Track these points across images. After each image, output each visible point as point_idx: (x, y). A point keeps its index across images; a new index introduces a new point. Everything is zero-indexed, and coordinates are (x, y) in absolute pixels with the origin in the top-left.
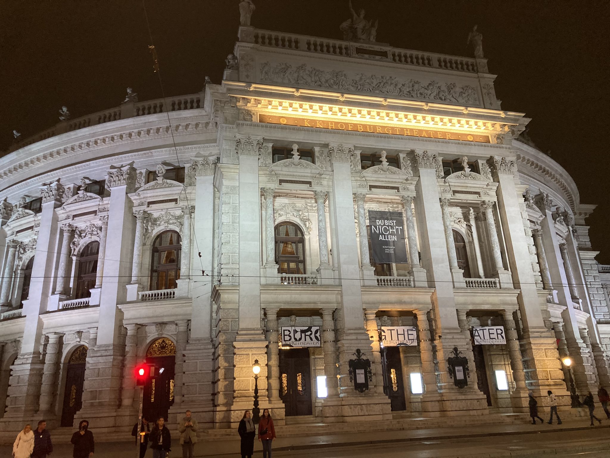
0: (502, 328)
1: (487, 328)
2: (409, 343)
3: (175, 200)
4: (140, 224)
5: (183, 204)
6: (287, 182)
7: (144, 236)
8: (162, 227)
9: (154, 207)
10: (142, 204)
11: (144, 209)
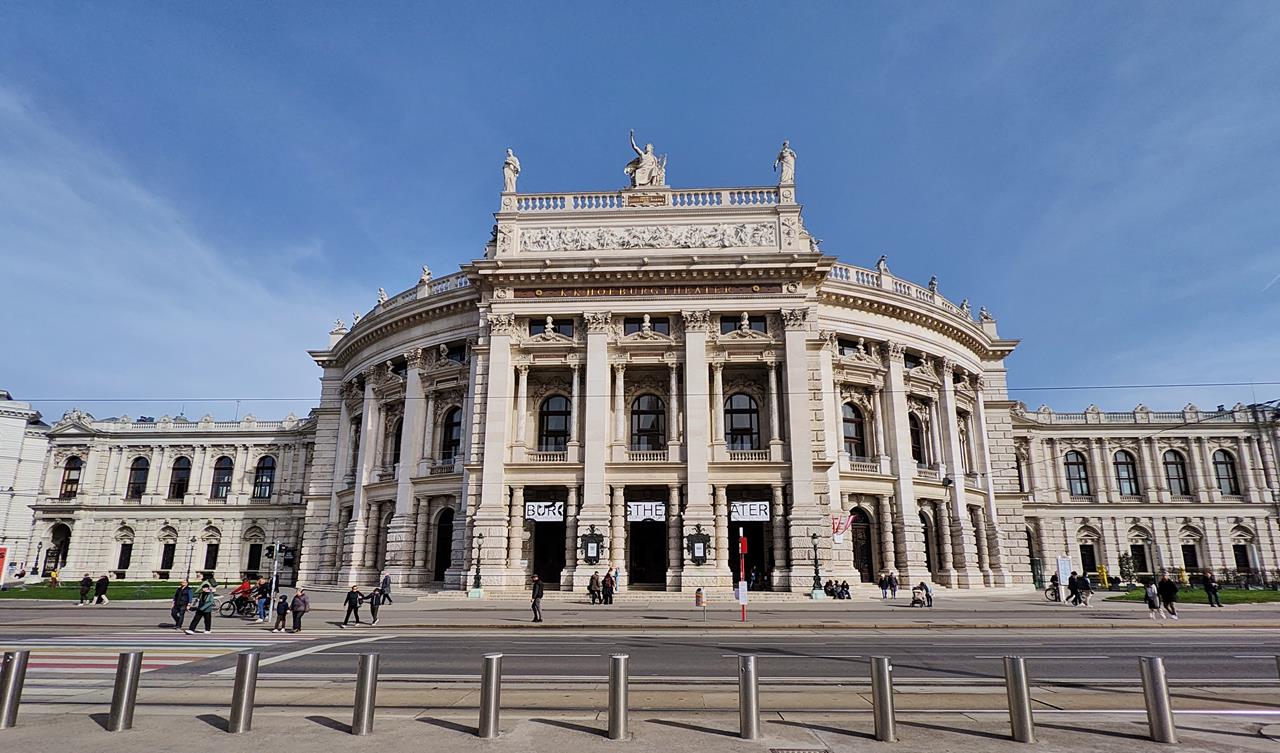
0: (767, 503)
1: (749, 503)
2: (656, 519)
3: (456, 379)
4: (431, 403)
5: (462, 383)
6: (541, 357)
7: (435, 414)
8: (450, 405)
9: (441, 386)
10: (432, 384)
11: (433, 388)
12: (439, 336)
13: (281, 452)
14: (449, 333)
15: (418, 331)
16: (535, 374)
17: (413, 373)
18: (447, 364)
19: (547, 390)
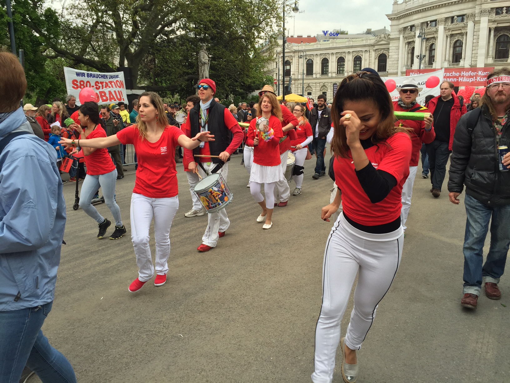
3: (461, 30)
4: (449, 39)
5: (463, 31)
6: (500, 23)
7: (450, 43)
8: (457, 39)
9: (454, 33)
10: (449, 32)
11: (450, 33)
12: (453, 12)
13: (364, 54)
14: (458, 12)
15: (443, 10)
16: (497, 30)
17: (441, 28)
18: (457, 24)
19: (500, 33)
